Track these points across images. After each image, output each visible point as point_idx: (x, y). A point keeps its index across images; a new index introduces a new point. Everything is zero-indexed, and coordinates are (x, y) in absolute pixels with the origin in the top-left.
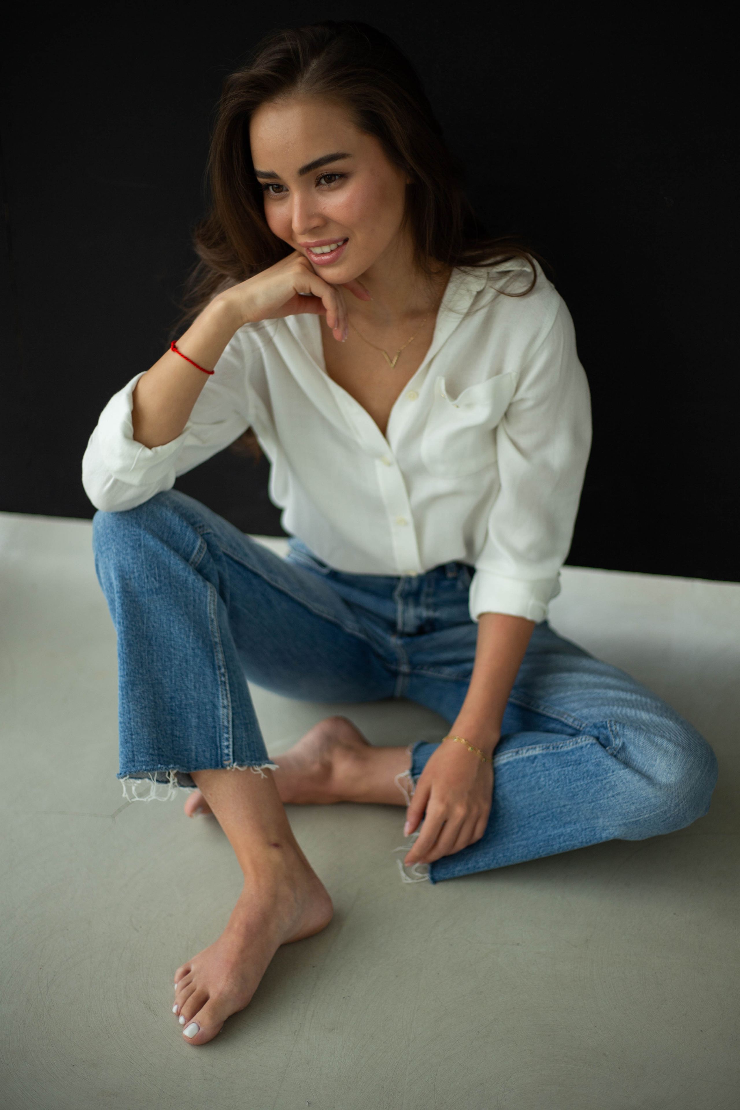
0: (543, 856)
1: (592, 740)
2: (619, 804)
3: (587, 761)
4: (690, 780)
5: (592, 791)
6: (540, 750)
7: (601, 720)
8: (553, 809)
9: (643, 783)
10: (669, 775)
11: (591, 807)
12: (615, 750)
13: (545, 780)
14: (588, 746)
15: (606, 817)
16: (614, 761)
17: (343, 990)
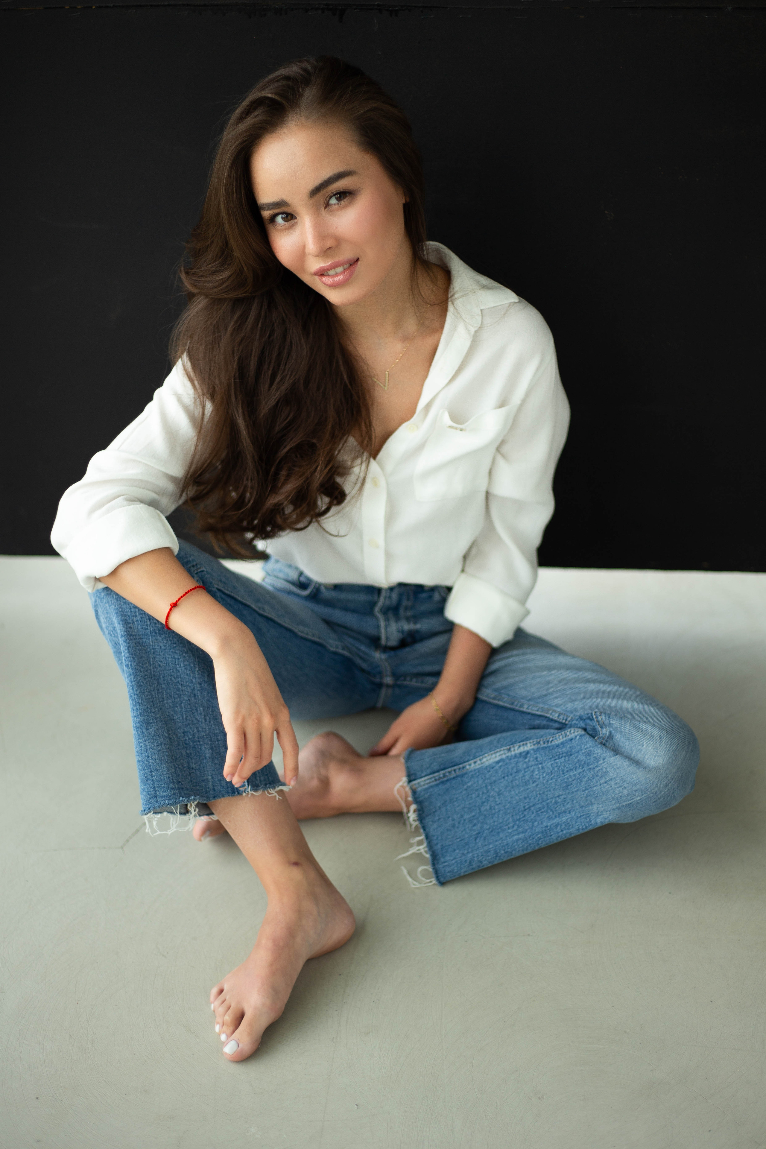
0: (542, 847)
1: (581, 732)
2: (612, 789)
3: (578, 752)
4: (676, 761)
5: (585, 779)
6: (531, 746)
7: (586, 712)
8: (548, 800)
9: (633, 768)
10: (656, 758)
11: (585, 795)
12: (603, 739)
13: (539, 773)
14: (578, 737)
15: (600, 803)
16: (604, 749)
17: (372, 994)
